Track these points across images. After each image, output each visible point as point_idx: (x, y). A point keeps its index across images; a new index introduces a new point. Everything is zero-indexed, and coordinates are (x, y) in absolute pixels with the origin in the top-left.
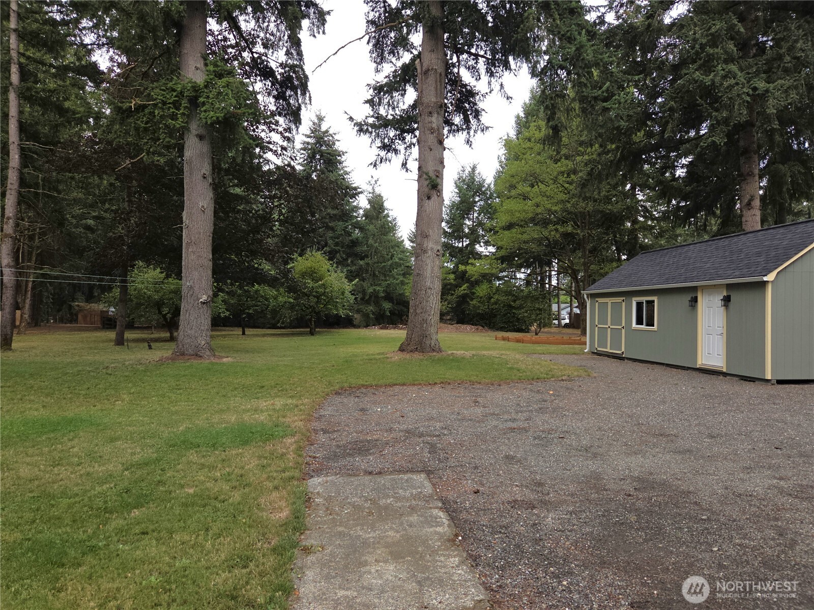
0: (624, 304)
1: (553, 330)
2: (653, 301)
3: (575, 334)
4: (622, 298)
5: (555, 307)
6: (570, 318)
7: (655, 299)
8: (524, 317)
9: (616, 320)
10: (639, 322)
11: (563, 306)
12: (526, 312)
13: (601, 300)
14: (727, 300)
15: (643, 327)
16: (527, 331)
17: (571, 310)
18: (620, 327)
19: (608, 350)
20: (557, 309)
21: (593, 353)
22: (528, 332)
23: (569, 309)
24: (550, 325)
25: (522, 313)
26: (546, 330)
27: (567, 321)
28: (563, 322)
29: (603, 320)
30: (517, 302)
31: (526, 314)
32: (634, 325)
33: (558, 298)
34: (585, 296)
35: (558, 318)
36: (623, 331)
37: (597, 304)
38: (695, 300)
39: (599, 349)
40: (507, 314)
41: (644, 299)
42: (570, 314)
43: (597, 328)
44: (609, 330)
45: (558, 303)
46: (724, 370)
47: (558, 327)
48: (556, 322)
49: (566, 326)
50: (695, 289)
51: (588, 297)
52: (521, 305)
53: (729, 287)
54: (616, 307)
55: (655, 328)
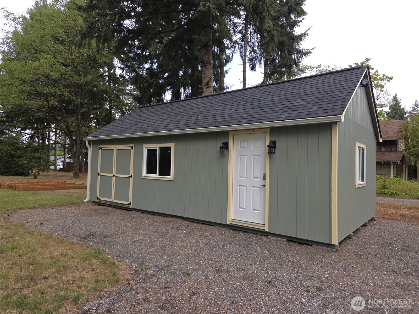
0: (132, 151)
1: (51, 173)
2: (170, 149)
3: (68, 176)
4: (131, 145)
5: (52, 158)
6: (63, 165)
7: (172, 145)
8: (24, 164)
9: (123, 168)
10: (151, 170)
11: (58, 157)
12: (26, 160)
13: (104, 147)
14: (272, 147)
15: (156, 176)
16: (27, 174)
17: (64, 159)
18: (127, 176)
19: (112, 200)
20: (54, 159)
21: (93, 202)
22: (29, 176)
23: (63, 159)
24: (48, 170)
25: (22, 161)
26: (45, 173)
27: (61, 167)
28: (58, 168)
29: (107, 167)
30: (18, 152)
31: (25, 162)
32: (144, 174)
33: (55, 151)
34: (87, 143)
35: (55, 164)
36: (131, 180)
37: (100, 151)
38: (225, 147)
39: (101, 198)
40: (9, 161)
41: (157, 146)
42: (64, 162)
43: (99, 177)
44: (114, 179)
45: (55, 155)
46: (267, 229)
47: (55, 171)
48: (53, 168)
49: (61, 170)
50: (225, 134)
51: (89, 144)
52: (22, 154)
53: (274, 131)
54: (123, 155)
55: (171, 177)
